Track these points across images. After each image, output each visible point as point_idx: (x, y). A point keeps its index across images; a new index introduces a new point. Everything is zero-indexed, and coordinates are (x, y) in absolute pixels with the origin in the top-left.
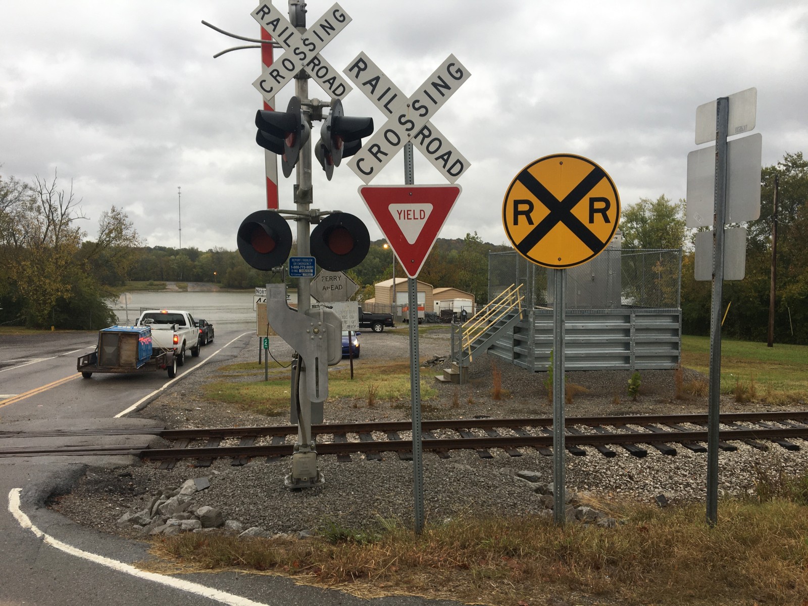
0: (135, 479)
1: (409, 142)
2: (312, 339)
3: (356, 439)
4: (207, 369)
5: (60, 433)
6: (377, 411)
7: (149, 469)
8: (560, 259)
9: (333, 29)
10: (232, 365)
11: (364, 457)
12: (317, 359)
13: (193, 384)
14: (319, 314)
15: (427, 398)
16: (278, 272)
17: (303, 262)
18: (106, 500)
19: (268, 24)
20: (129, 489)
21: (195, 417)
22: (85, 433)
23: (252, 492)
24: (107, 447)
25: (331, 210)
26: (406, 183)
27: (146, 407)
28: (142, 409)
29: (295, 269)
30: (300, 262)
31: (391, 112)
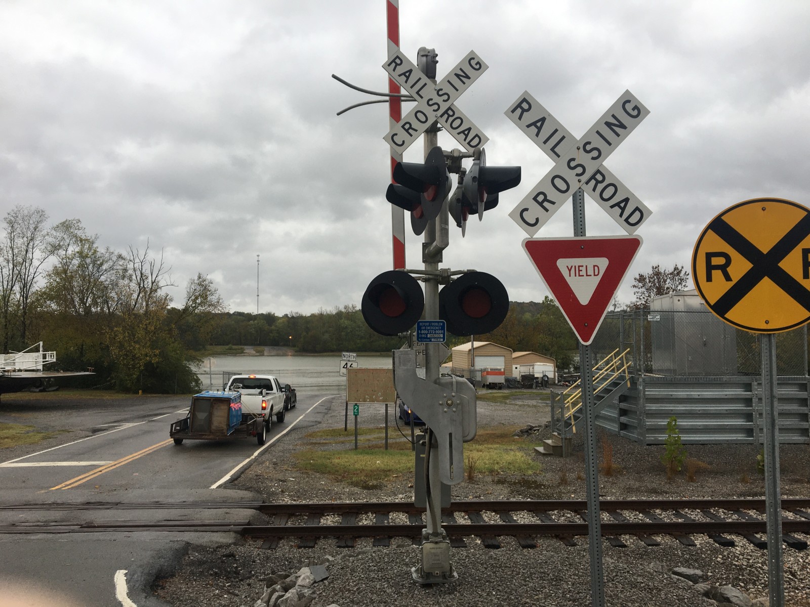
0: (239, 560)
1: (580, 188)
2: (445, 412)
3: (465, 519)
4: (294, 435)
5: (158, 505)
6: (478, 486)
7: (253, 549)
8: (767, 322)
9: (468, 77)
10: (318, 431)
11: (479, 542)
12: (450, 435)
13: (283, 451)
14: (452, 383)
16: (405, 337)
17: (432, 326)
18: (212, 585)
20: (235, 573)
21: (290, 489)
22: (183, 505)
23: (378, 587)
24: (207, 522)
25: (465, 268)
26: (576, 234)
27: (239, 477)
28: (236, 479)
29: (424, 334)
30: (428, 326)
31: (559, 156)
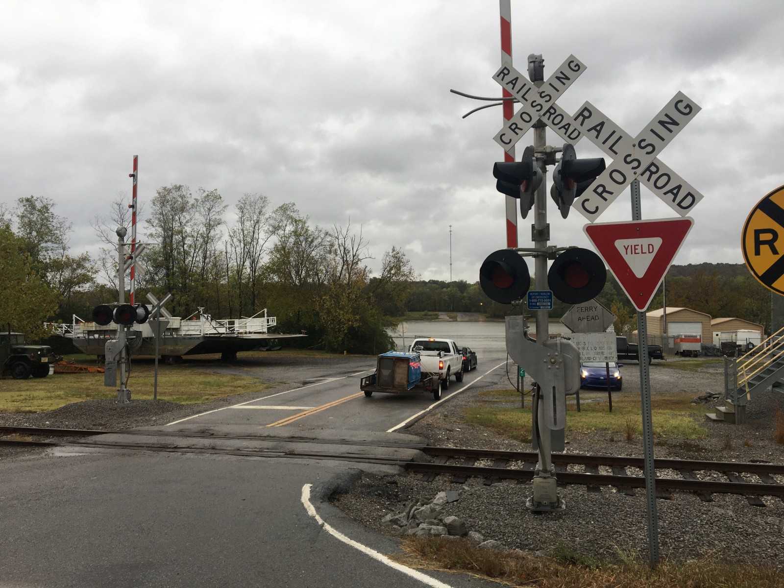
0: (400, 487)
1: (636, 179)
2: (550, 368)
3: (608, 472)
4: (469, 394)
5: (344, 442)
6: (635, 446)
7: (413, 480)
9: (568, 79)
10: (492, 391)
11: (615, 491)
12: (554, 388)
13: (455, 407)
14: (556, 344)
15: (694, 437)
16: (517, 305)
17: (541, 295)
18: (375, 502)
19: (507, 84)
20: (395, 496)
21: (455, 437)
22: (363, 443)
23: (495, 509)
24: (379, 457)
25: (567, 246)
26: (634, 219)
27: (413, 424)
28: (410, 426)
29: (534, 302)
30: (538, 296)
31: (616, 153)
